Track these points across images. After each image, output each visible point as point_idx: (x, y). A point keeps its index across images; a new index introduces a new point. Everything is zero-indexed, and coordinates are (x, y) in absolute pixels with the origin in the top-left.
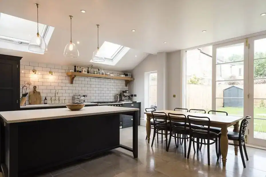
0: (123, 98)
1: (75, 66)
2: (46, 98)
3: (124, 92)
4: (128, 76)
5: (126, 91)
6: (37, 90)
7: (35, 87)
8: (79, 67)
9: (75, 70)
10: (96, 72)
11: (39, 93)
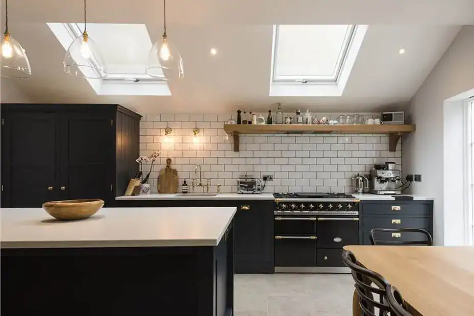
0: (377, 185)
1: (239, 112)
2: (185, 182)
3: (378, 167)
4: (391, 120)
5: (387, 163)
6: (173, 167)
7: (169, 161)
8: (248, 113)
9: (239, 121)
10: (291, 118)
11: (175, 172)
